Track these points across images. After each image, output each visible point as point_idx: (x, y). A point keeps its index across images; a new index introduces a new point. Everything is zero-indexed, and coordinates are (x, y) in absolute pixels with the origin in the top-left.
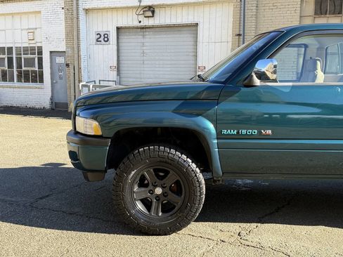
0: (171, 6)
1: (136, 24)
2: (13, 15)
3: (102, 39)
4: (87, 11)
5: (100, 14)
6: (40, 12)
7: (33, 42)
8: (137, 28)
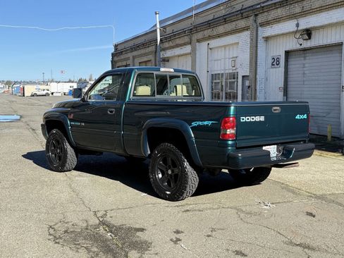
0: (323, 27)
1: (298, 47)
2: (225, 46)
3: (275, 63)
4: (267, 39)
5: (275, 40)
6: (238, 43)
7: (234, 68)
8: (300, 50)
